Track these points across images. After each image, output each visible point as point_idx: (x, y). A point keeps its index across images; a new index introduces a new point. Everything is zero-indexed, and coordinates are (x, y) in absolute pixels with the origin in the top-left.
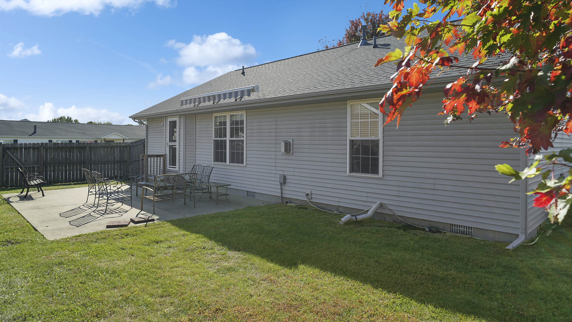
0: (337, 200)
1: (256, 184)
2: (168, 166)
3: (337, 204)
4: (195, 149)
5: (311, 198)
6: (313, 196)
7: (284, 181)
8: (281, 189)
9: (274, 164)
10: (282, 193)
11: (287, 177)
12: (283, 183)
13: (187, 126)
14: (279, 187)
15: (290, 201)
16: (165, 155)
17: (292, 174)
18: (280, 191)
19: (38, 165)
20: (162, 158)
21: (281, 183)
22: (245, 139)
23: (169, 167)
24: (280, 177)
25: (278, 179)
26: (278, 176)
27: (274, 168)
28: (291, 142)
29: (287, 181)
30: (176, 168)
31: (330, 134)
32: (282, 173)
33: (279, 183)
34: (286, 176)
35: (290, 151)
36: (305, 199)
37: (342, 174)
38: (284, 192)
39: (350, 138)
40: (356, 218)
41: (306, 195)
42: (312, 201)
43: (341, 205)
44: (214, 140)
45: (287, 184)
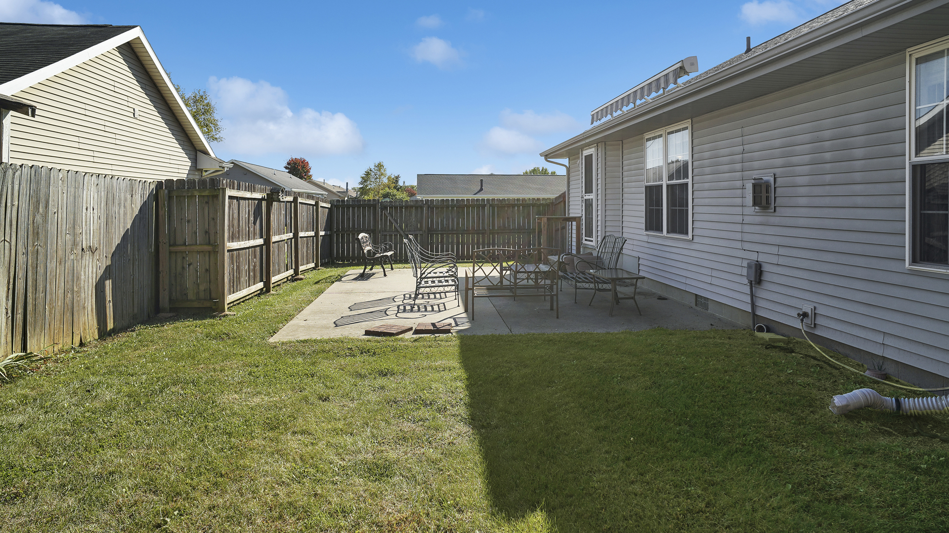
0: (879, 339)
1: (708, 280)
2: (584, 238)
3: (878, 351)
4: (621, 205)
5: (813, 326)
6: (819, 321)
7: (757, 275)
8: (752, 295)
9: (738, 236)
10: (753, 305)
11: (766, 268)
12: (755, 281)
13: (607, 163)
14: (747, 290)
15: (769, 326)
16: (580, 218)
17: (774, 260)
18: (748, 299)
19: (421, 232)
20: (574, 223)
21: (751, 281)
22: (689, 181)
23: (586, 240)
24: (749, 266)
25: (745, 272)
26: (745, 264)
27: (738, 245)
28: (772, 179)
29: (766, 277)
30: (592, 241)
31: (859, 153)
32: (754, 257)
33: (746, 281)
34: (763, 264)
35: (768, 202)
36: (798, 324)
37: (893, 266)
38: (760, 303)
39: (915, 159)
40: (898, 402)
41: (799, 315)
42: (818, 332)
43: (889, 354)
44: (646, 187)
45: (766, 285)
